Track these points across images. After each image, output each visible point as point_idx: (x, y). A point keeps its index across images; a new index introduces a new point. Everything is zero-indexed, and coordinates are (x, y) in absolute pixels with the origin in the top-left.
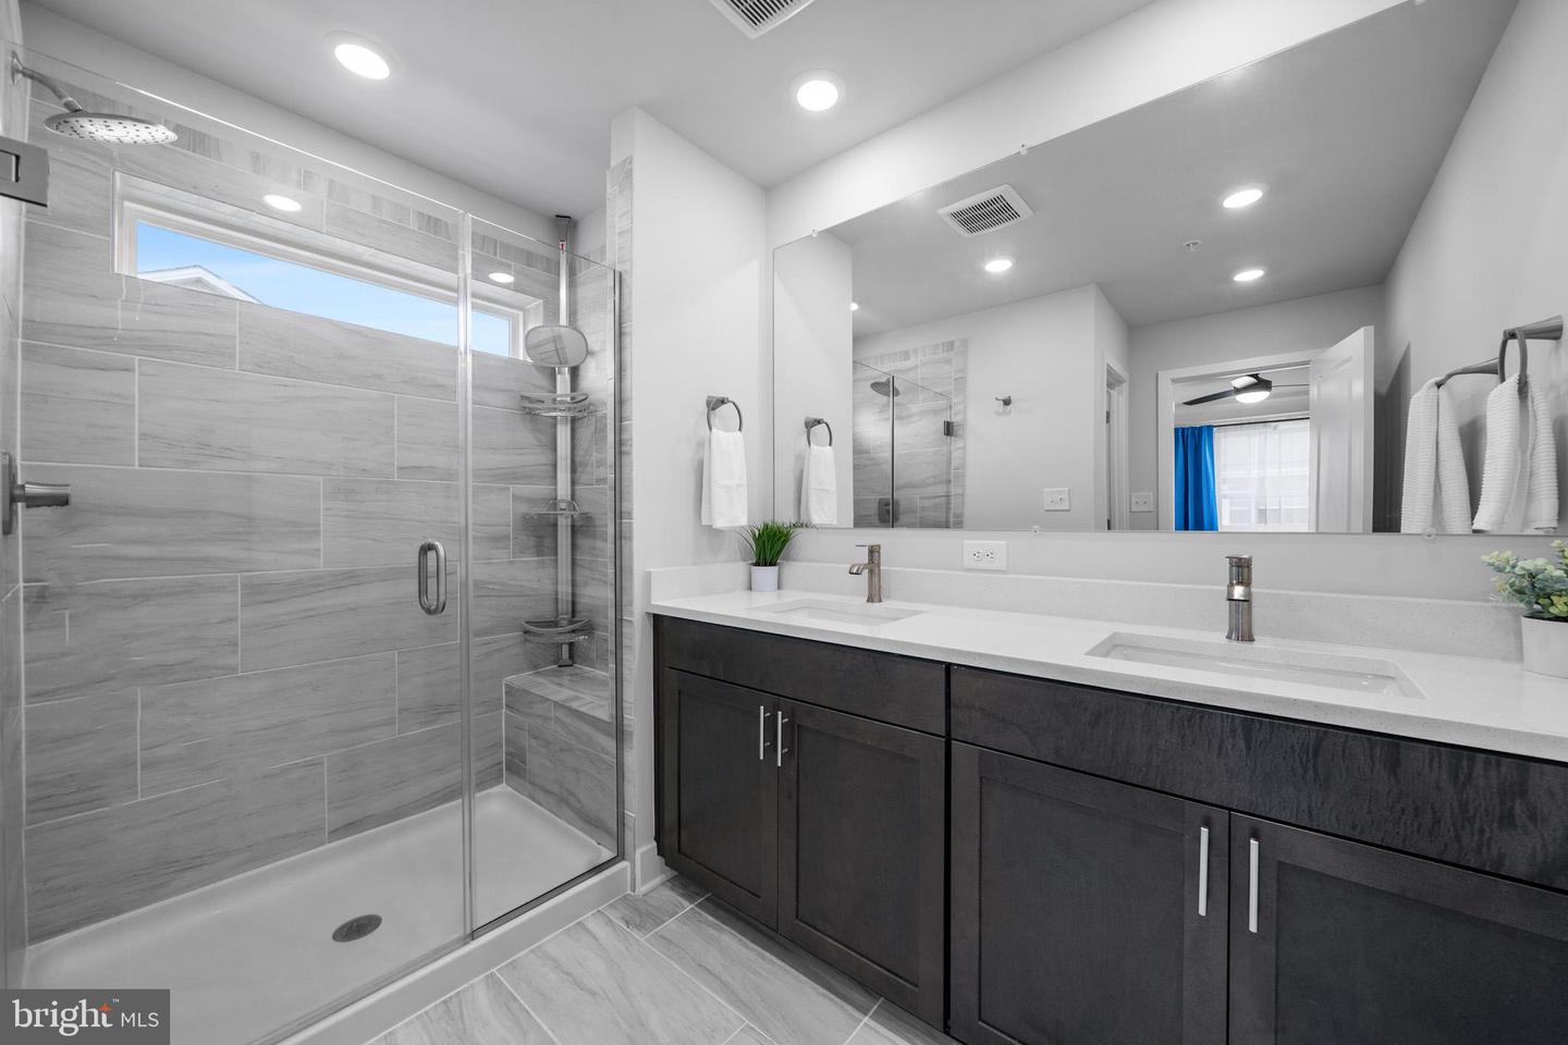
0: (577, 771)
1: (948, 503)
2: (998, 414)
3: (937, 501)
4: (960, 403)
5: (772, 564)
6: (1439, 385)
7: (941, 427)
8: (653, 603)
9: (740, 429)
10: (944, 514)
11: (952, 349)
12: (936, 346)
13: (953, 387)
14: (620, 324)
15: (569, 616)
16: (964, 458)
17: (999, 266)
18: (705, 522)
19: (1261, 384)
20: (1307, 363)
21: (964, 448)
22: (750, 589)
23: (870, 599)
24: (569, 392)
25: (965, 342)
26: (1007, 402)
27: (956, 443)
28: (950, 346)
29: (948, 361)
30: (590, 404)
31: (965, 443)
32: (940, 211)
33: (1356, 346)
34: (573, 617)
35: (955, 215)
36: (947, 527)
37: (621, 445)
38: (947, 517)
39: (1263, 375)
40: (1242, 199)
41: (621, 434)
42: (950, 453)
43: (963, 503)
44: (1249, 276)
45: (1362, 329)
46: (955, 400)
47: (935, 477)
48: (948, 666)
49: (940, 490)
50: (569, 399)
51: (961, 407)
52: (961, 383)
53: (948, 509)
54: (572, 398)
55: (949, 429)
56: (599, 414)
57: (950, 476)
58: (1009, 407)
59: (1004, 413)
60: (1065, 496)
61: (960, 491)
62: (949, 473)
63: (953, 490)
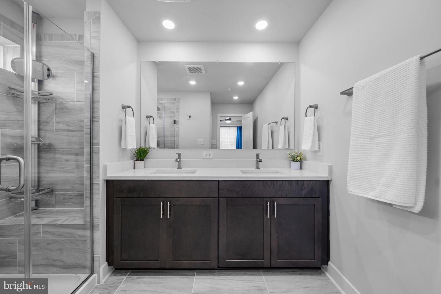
0: (60, 250)
1: (175, 142)
2: (187, 119)
3: (171, 141)
4: (177, 115)
5: (143, 160)
6: (269, 124)
7: (173, 121)
8: (107, 176)
9: (133, 117)
10: (174, 145)
11: (175, 101)
12: (171, 99)
13: (175, 111)
14: (93, 73)
15: (36, 188)
16: (179, 130)
17: (193, 83)
18: (123, 146)
19: (230, 119)
20: (241, 117)
21: (179, 127)
22: (135, 168)
23: (178, 168)
24: (37, 90)
25: (179, 99)
26: (190, 117)
27: (176, 126)
28: (175, 99)
29: (174, 103)
30: (53, 98)
31: (179, 126)
32: (185, 66)
33: (251, 114)
34: (38, 188)
35: (189, 68)
36: (174, 148)
37: (93, 118)
38: (175, 146)
39: (230, 118)
40: (241, 83)
41: (93, 114)
42: (175, 129)
43: (179, 142)
44: (236, 98)
45: (252, 112)
46: (176, 114)
47: (171, 135)
48: (219, 181)
49: (173, 138)
50: (37, 93)
51: (178, 116)
52: (178, 110)
53: (175, 144)
54: (39, 93)
55: (175, 122)
56: (58, 102)
57: (175, 135)
58: (190, 118)
59: (189, 120)
60: (203, 141)
61: (178, 139)
62: (174, 134)
63: (176, 139)
